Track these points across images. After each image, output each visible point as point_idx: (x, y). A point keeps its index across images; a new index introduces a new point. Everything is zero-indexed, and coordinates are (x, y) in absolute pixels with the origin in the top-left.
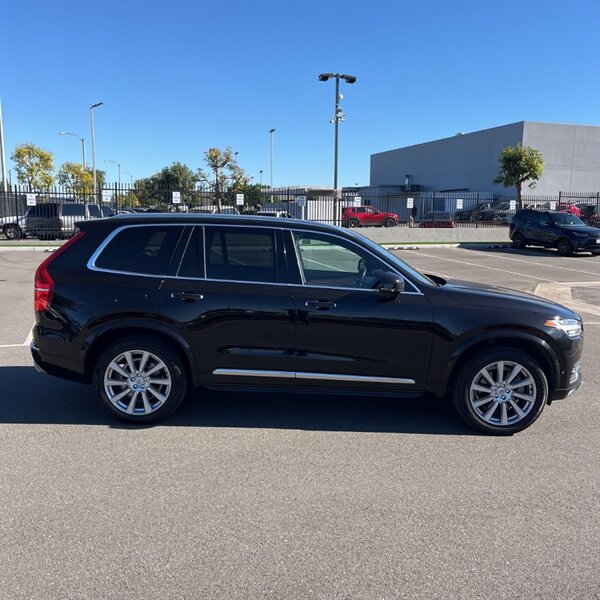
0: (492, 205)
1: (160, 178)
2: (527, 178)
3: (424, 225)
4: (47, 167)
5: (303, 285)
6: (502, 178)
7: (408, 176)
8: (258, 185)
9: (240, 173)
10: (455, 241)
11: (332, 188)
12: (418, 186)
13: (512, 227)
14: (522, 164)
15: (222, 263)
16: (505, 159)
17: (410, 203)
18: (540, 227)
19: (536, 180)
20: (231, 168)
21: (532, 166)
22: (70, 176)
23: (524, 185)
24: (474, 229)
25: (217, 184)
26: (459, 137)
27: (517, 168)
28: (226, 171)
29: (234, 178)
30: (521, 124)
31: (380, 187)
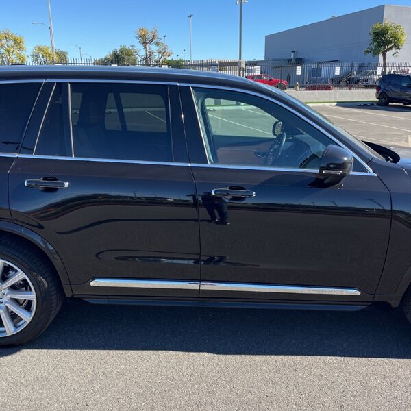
0: (358, 72)
1: (111, 58)
2: (391, 48)
3: (309, 88)
4: (19, 49)
5: (209, 165)
6: (372, 49)
7: (293, 52)
8: (181, 60)
9: (165, 48)
10: (333, 101)
11: (237, 60)
12: (301, 59)
13: (378, 88)
15: (120, 129)
16: (374, 33)
17: (299, 71)
18: (402, 88)
19: (398, 50)
20: (157, 44)
21: (396, 38)
22: (41, 56)
23: (389, 54)
24: (348, 91)
25: (147, 58)
26: (334, 19)
27: (383, 40)
28: (153, 47)
29: (160, 52)
30: (384, 6)
31: (273, 60)
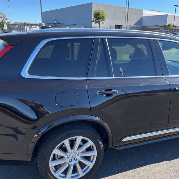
2: (101, 21)
6: (94, 21)
7: (56, 20)
12: (60, 23)
14: (100, 15)
16: (95, 14)
19: (104, 21)
21: (103, 17)
26: (71, 7)
27: (98, 17)
30: (92, 3)
31: (48, 23)
